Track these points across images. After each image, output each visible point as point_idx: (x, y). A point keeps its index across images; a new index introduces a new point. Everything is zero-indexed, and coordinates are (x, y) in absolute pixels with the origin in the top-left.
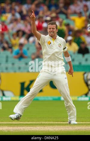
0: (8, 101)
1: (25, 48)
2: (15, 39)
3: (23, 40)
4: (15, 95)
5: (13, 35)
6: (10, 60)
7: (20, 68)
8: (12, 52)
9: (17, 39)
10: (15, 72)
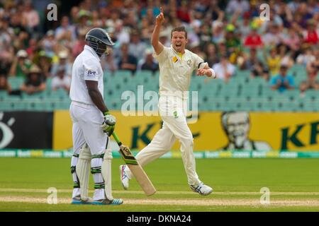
0: (262, 159)
1: (289, 73)
2: (273, 58)
3: (286, 60)
4: (272, 148)
5: (271, 52)
6: (264, 91)
7: (280, 105)
8: (268, 79)
9: (278, 58)
10: (273, 111)
